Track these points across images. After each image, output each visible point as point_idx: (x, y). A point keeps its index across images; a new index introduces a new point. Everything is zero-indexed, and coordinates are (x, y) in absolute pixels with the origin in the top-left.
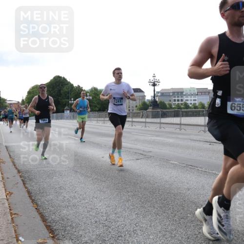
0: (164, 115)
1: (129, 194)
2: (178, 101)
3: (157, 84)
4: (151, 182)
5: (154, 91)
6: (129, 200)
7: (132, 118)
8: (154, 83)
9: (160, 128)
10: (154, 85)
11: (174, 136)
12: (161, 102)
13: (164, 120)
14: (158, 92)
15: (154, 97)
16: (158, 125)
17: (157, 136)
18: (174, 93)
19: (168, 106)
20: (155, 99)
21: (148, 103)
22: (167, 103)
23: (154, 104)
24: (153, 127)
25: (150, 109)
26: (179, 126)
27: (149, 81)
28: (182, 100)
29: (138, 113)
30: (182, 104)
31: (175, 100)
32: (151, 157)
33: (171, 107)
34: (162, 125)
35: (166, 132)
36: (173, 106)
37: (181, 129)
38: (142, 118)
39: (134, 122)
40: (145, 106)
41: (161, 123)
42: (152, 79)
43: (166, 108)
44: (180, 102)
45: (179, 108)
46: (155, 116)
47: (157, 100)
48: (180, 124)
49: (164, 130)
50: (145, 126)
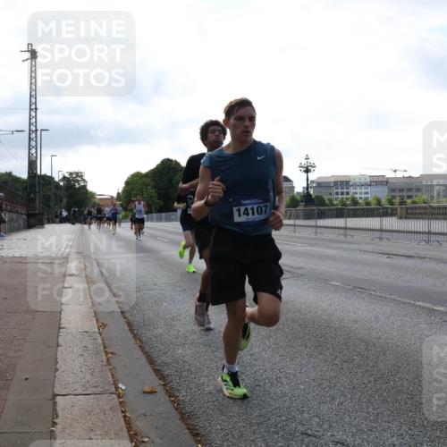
0: (322, 215)
2: (342, 194)
3: (312, 169)
4: (303, 311)
5: (307, 179)
6: (271, 336)
8: (307, 168)
9: (316, 233)
10: (307, 171)
11: (335, 245)
12: (317, 196)
13: (321, 222)
14: (312, 182)
15: (307, 188)
16: (313, 230)
17: (311, 245)
18: (336, 183)
19: (327, 202)
20: (308, 193)
21: (298, 198)
22: (326, 198)
23: (307, 198)
24: (305, 233)
25: (301, 207)
26: (342, 231)
27: (299, 165)
28: (348, 193)
30: (347, 199)
31: (337, 194)
32: (302, 275)
33: (332, 204)
34: (319, 230)
35: (324, 239)
36: (335, 202)
37: (345, 235)
38: (289, 219)
40: (294, 202)
41: (316, 227)
42: (304, 162)
43: (324, 204)
44: (345, 196)
45: (344, 205)
46: (308, 216)
47: (312, 193)
48: (345, 228)
49: (322, 237)
50: (294, 232)
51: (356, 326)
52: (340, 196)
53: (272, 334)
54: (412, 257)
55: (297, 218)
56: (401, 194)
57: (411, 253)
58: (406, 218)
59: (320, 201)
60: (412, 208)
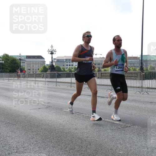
0: (59, 76)
1: (33, 133)
2: (70, 65)
3: (54, 52)
4: (50, 124)
5: (52, 58)
6: (34, 138)
7: (35, 78)
8: (52, 52)
9: (56, 85)
10: (52, 53)
11: (66, 91)
12: (57, 67)
13: (59, 80)
14: (55, 59)
15: (52, 62)
16: (55, 84)
17: (54, 91)
18: (66, 60)
19: (62, 69)
20: (52, 64)
21: (47, 67)
22: (61, 67)
23: (52, 67)
24: (51, 85)
25: (49, 72)
26: (70, 84)
27: (48, 50)
28: (72, 65)
29: (40, 74)
30: (72, 68)
31: (67, 65)
32: (49, 106)
33: (64, 71)
34: (58, 84)
35: (60, 88)
36: (66, 70)
37: (71, 86)
38: (43, 78)
39: (37, 81)
40: (45, 70)
41: (57, 82)
42: (50, 49)
43: (61, 71)
44: (71, 67)
45: (70, 71)
46: (52, 77)
47: (54, 65)
48: (71, 83)
49: (59, 87)
50: (45, 84)
51: (76, 131)
52: (68, 67)
53: (34, 136)
54: (104, 97)
55: (47, 77)
56: (99, 66)
57: (103, 96)
58: (101, 78)
59: (59, 69)
60: (104, 73)
